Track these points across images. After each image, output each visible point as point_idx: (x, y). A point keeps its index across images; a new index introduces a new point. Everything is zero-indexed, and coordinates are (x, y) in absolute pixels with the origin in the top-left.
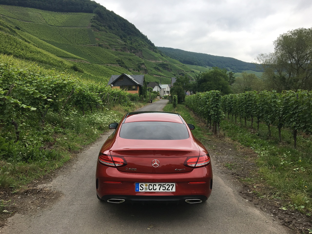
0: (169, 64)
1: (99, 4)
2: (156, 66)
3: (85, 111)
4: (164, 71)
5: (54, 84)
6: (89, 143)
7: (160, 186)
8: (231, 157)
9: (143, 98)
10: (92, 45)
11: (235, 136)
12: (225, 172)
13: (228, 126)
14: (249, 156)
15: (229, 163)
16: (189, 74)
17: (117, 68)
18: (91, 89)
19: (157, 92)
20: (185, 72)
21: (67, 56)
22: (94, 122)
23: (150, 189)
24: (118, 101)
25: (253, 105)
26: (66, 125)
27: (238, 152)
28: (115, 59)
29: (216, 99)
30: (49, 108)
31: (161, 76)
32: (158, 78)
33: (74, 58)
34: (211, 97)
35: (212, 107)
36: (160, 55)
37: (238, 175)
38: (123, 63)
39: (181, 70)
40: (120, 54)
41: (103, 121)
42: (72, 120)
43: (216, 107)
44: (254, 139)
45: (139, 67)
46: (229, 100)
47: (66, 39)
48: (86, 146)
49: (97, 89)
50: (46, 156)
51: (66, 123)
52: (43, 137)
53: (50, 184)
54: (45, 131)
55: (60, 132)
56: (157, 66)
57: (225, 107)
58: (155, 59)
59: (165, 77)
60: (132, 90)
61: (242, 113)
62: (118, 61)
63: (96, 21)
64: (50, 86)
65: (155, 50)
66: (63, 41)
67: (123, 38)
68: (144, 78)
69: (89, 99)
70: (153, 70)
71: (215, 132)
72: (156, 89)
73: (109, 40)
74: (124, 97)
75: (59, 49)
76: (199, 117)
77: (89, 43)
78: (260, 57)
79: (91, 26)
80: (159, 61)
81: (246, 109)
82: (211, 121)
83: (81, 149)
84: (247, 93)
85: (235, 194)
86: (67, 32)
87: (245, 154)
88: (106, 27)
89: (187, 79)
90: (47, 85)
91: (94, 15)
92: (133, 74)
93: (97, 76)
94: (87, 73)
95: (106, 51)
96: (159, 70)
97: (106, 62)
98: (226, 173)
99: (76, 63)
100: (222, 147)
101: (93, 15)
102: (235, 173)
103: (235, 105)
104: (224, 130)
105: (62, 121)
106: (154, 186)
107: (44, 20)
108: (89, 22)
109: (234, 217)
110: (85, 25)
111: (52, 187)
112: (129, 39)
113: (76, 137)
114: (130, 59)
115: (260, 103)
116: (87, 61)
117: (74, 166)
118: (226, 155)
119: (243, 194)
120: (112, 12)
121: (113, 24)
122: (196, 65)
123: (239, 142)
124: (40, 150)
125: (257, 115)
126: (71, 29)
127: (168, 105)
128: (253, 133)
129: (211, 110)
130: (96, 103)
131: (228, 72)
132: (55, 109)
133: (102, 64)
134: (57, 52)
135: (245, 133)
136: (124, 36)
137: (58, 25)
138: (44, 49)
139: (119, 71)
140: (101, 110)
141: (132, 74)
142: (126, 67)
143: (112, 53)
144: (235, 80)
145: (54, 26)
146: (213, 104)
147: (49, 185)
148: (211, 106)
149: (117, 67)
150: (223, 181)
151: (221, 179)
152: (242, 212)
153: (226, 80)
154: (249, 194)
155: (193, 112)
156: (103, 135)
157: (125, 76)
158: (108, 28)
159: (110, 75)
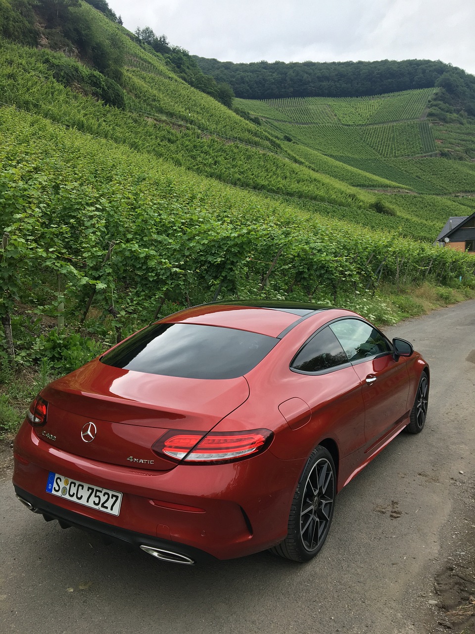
7: (90, 491)
21: (372, 183)
23: (71, 493)
33: (385, 187)
47: (374, 149)
66: (367, 153)
75: (357, 171)
77: (421, 151)
79: (428, 116)
86: (376, 134)
94: (404, 215)
95: (456, 165)
97: (455, 189)
99: (389, 196)
101: (433, 90)
106: (80, 488)
107: (336, 115)
108: (424, 106)
110: (415, 115)
116: (411, 190)
126: (385, 128)
133: (445, 194)
134: (353, 176)
137: (360, 122)
138: (327, 174)
145: (352, 125)
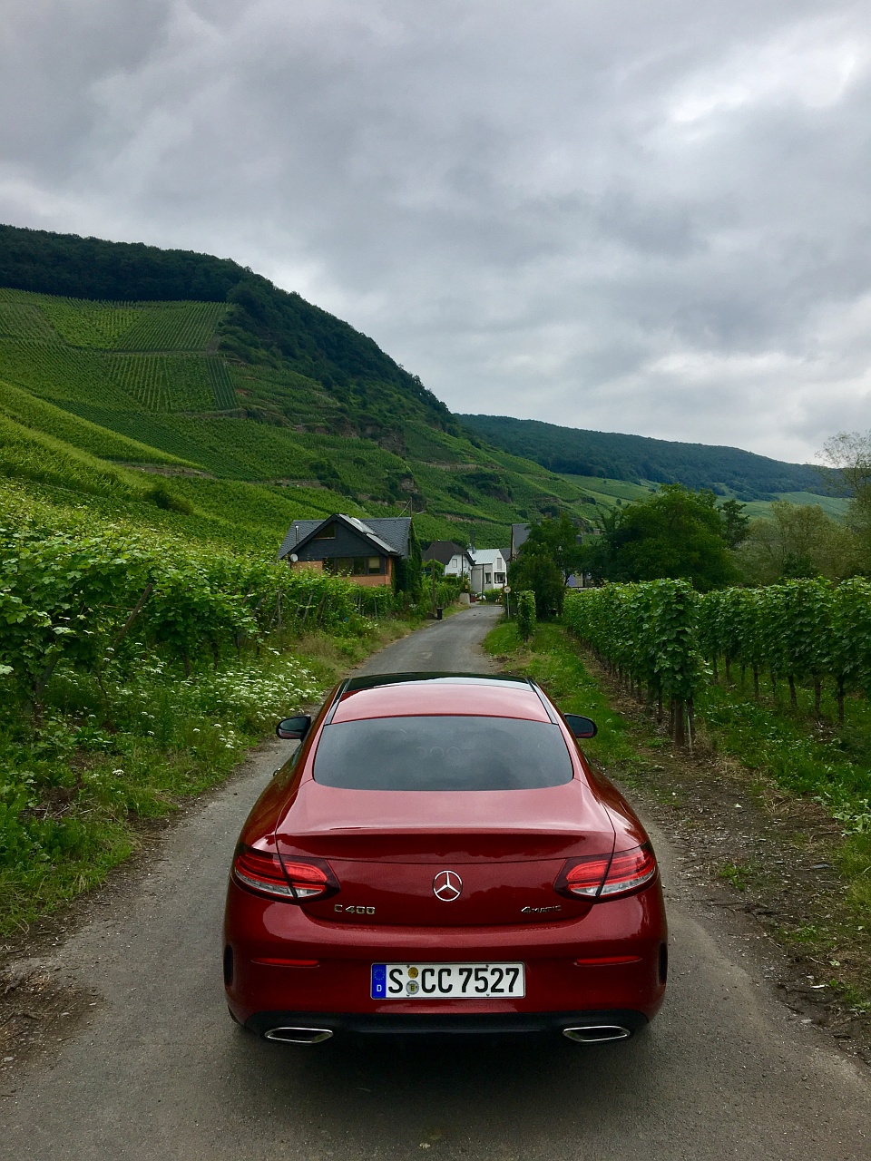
0: (501, 476)
1: (248, 271)
2: (456, 483)
3: (194, 659)
4: (485, 499)
5: (81, 570)
6: (204, 784)
7: (465, 974)
8: (742, 838)
9: (406, 603)
10: (221, 415)
11: (753, 751)
12: (719, 903)
13: (727, 712)
14: (812, 833)
15: (734, 862)
16: (576, 509)
17: (311, 492)
18: (218, 578)
19: (461, 578)
20: (564, 503)
21: (134, 454)
22: (225, 704)
23: (428, 987)
24: (315, 615)
25: (819, 632)
26: (124, 718)
27: (768, 817)
28: (307, 461)
29: (678, 612)
30: (60, 654)
31: (472, 519)
32: (462, 524)
33: (157, 462)
34: (658, 606)
35: (664, 643)
36: (469, 443)
37: (769, 914)
38: (335, 475)
39: (546, 495)
40: (324, 443)
41: (260, 699)
42: (144, 699)
43: (678, 641)
44: (827, 761)
45: (393, 487)
46: (728, 612)
47: (130, 395)
48: (192, 800)
49: (237, 576)
50: (44, 845)
51: (120, 708)
52: (35, 771)
53: (56, 956)
54: (42, 745)
55: (99, 747)
56: (460, 484)
57: (715, 638)
58: (452, 457)
59: (488, 520)
60: (366, 575)
61: (779, 659)
62: (316, 467)
63: (237, 328)
64: (64, 578)
65: (448, 425)
66: (118, 400)
67: (334, 388)
68: (411, 529)
69: (209, 617)
70: (445, 498)
71: (679, 734)
72: (455, 567)
73: (284, 395)
74: (337, 602)
75: (103, 431)
76: (615, 675)
77: (213, 405)
78: (837, 446)
79: (220, 348)
80: (466, 466)
81: (792, 646)
82: (660, 692)
83: (175, 812)
84: (793, 584)
85: (757, 993)
86: (132, 369)
87: (796, 825)
88: (274, 349)
89: (570, 530)
90: (53, 575)
91: (229, 308)
92: (372, 514)
93: (241, 525)
94: (204, 514)
95: (273, 433)
96: (466, 496)
97: (274, 472)
98: (724, 906)
99: (166, 479)
100: (704, 798)
101: (225, 307)
102: (758, 906)
103: (751, 631)
104: (711, 727)
105: (108, 704)
106: (444, 974)
107: (53, 327)
108: (212, 331)
109: (757, 1094)
110: (198, 343)
111: (63, 972)
112: (355, 391)
113: (157, 764)
114: (358, 462)
115: (844, 626)
116: (204, 471)
117: (147, 883)
118: (722, 831)
119: (790, 992)
120: (295, 296)
121: (300, 338)
122: (601, 475)
123: (770, 774)
124: (21, 823)
125: (835, 671)
126: (148, 360)
127: (502, 626)
128: (823, 736)
129: (660, 654)
130: (234, 628)
131: (720, 501)
132: (82, 658)
133: (260, 480)
134: (97, 439)
135: (790, 739)
136: (336, 379)
137: (101, 345)
138: (50, 433)
139: (320, 504)
140: (251, 653)
141: (367, 514)
142: (346, 491)
143: (296, 439)
144: (747, 531)
145: (85, 349)
146: (665, 630)
147: (50, 964)
148: (657, 638)
149: (314, 491)
150: (710, 939)
151: (702, 931)
152: (789, 1070)
153: (714, 530)
154: (813, 991)
155: (593, 653)
156: (259, 754)
157: (343, 523)
158: (280, 352)
159: (287, 518)
